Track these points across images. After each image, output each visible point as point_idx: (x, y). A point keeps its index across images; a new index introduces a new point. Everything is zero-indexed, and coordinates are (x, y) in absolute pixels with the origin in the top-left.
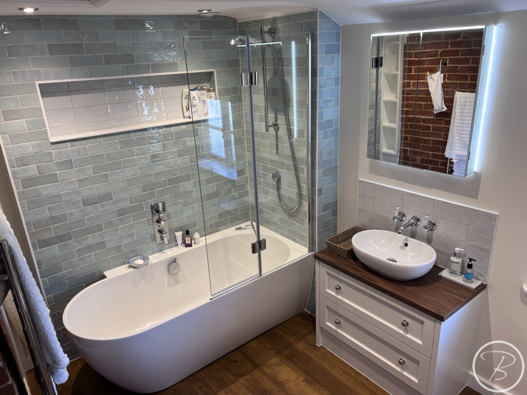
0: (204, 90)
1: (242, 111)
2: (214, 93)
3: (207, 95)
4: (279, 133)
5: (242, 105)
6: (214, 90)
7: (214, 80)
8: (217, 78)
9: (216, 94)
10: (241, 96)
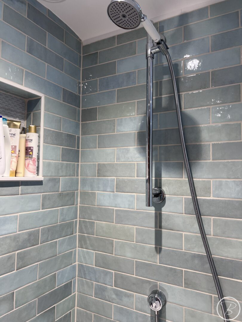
0: (15, 126)
1: (78, 176)
2: (37, 135)
3: (20, 138)
4: (165, 210)
5: (78, 165)
6: (37, 131)
7: (40, 113)
8: (45, 110)
9: (39, 137)
10: (78, 152)
